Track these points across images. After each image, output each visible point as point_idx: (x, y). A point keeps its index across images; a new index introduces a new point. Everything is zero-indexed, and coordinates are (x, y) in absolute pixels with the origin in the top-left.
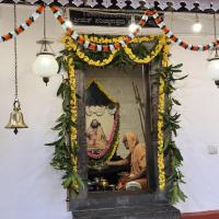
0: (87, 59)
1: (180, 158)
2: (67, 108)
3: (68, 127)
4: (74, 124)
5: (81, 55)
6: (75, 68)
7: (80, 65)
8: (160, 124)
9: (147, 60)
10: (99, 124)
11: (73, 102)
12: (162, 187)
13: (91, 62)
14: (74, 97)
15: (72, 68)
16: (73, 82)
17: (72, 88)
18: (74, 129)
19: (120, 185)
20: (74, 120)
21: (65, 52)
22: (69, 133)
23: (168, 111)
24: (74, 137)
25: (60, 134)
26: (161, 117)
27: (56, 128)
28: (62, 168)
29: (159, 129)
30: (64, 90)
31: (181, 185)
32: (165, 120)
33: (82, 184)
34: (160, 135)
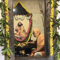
3: (4, 25)
4: (7, 24)
8: (51, 23)
14: (7, 10)
16: (7, 2)
17: (6, 5)
18: (7, 26)
19: (32, 54)
20: (7, 21)
22: (5, 28)
23: (56, 17)
24: (7, 30)
26: (52, 20)
29: (51, 26)
32: (54, 21)
33: (12, 53)
34: (51, 29)
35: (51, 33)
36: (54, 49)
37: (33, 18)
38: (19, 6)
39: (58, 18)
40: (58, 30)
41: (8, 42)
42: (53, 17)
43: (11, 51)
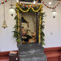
0: (22, 10)
1: (44, 35)
2: (17, 23)
5: (21, 9)
6: (19, 13)
7: (20, 12)
8: (40, 27)
9: (37, 11)
10: (24, 27)
11: (19, 21)
12: (40, 42)
13: (23, 11)
15: (18, 12)
16: (19, 16)
17: (18, 18)
18: (19, 28)
20: (19, 26)
21: (16, 8)
23: (42, 24)
24: (19, 30)
25: (16, 29)
27: (14, 27)
28: (16, 37)
30: (16, 18)
31: (44, 41)
32: (41, 26)
33: (21, 41)
35: (40, 32)
36: (41, 40)
37: (29, 24)
38: (22, 18)
39: (43, 25)
40: (43, 31)
41: (19, 36)
42: (40, 24)
43: (20, 40)
